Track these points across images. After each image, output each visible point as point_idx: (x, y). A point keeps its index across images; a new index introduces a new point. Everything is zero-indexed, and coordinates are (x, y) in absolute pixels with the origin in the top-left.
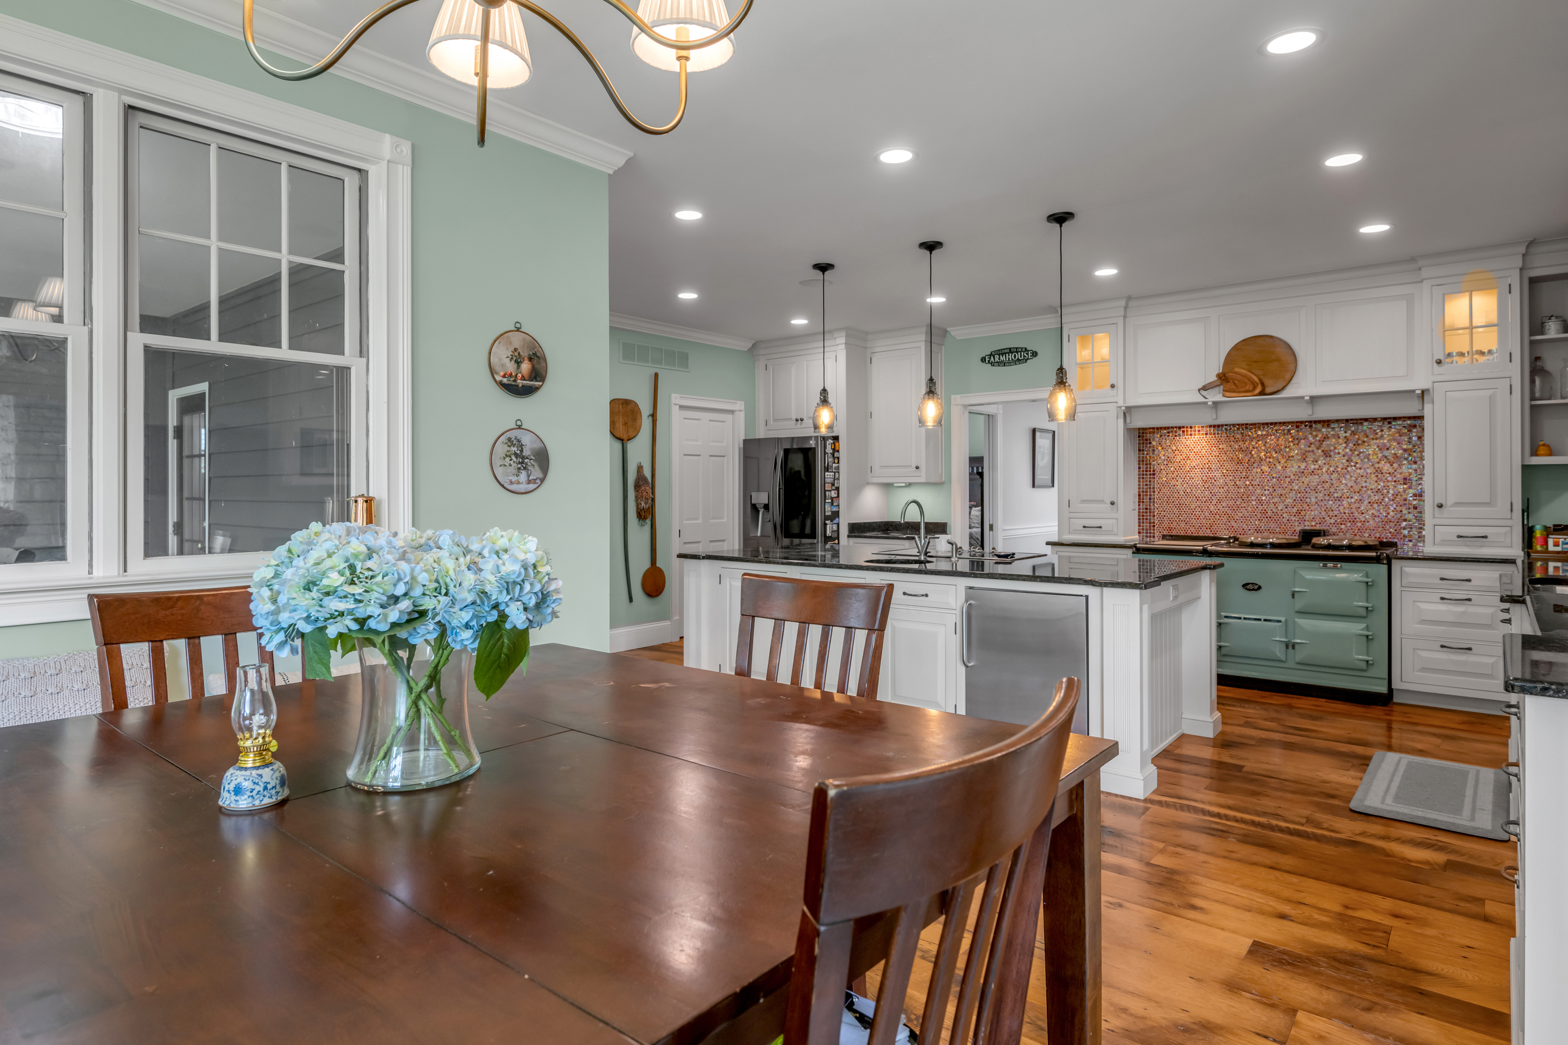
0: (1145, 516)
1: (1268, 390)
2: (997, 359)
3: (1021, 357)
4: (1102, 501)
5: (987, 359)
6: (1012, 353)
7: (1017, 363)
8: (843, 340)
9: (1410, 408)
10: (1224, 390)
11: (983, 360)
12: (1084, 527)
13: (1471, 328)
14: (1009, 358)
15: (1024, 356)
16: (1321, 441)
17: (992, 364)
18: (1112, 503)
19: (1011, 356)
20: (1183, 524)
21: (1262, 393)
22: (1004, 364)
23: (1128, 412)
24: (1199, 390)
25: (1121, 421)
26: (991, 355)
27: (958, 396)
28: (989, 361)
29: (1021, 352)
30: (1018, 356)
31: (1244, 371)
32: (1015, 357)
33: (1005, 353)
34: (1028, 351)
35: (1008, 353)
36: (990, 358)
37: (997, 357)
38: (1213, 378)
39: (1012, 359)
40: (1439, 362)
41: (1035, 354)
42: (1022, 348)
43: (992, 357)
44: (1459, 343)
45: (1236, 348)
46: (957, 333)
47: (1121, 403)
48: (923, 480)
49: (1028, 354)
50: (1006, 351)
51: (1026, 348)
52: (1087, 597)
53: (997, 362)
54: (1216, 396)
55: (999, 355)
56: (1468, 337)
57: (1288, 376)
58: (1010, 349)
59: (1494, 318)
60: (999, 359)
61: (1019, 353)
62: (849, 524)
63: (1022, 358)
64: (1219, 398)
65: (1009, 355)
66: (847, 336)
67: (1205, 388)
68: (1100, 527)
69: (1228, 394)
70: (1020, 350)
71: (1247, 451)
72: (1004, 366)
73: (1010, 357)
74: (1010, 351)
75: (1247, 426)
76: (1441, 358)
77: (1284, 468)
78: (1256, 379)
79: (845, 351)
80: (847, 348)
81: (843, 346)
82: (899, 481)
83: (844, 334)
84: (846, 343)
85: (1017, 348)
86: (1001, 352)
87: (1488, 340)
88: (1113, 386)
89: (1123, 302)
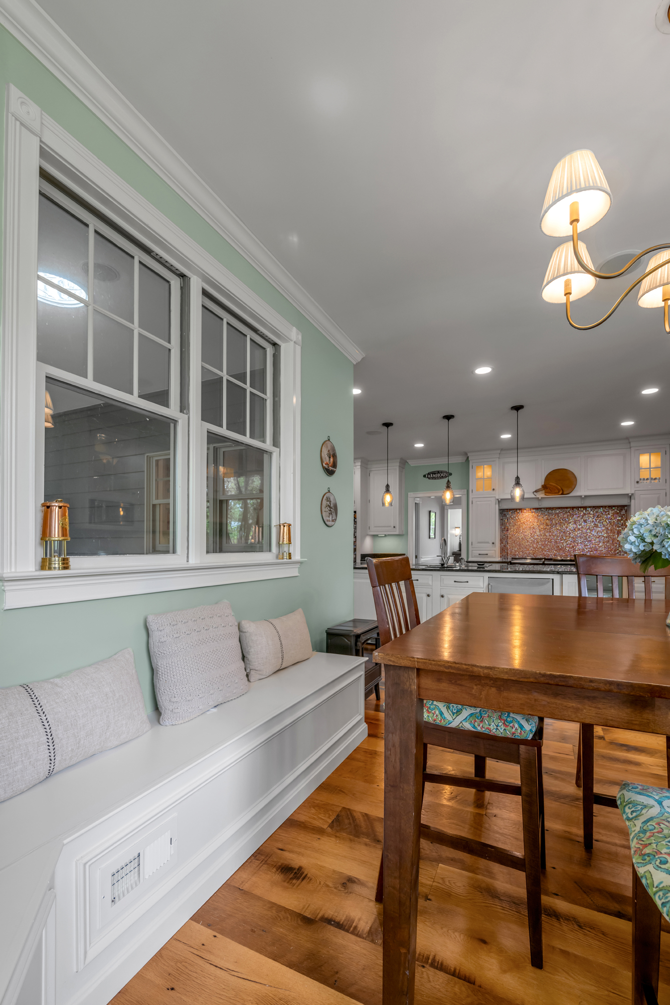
0: (503, 550)
1: (565, 493)
2: (431, 476)
3: (444, 475)
4: (488, 543)
5: (427, 476)
6: (440, 473)
7: (442, 478)
8: (359, 464)
9: (624, 502)
10: (545, 492)
11: (424, 476)
12: (479, 554)
13: (650, 468)
16: (583, 516)
17: (429, 478)
18: (493, 543)
19: (439, 475)
20: (521, 553)
21: (562, 494)
22: (435, 478)
23: (499, 501)
24: (533, 492)
25: (497, 506)
27: (412, 493)
29: (443, 473)
30: (442, 475)
31: (554, 484)
34: (447, 473)
37: (431, 475)
38: (539, 487)
40: (638, 482)
41: (451, 474)
42: (444, 471)
43: (429, 475)
44: (644, 474)
45: (550, 474)
46: (412, 463)
47: (497, 498)
48: (397, 533)
50: (436, 472)
51: (446, 471)
52: (553, 579)
54: (541, 495)
56: (649, 472)
57: (573, 487)
58: (438, 471)
59: (659, 464)
60: (433, 476)
62: (361, 555)
64: (543, 496)
65: (437, 475)
66: (361, 462)
67: (536, 491)
68: (487, 554)
69: (547, 494)
71: (551, 520)
74: (438, 472)
75: (550, 508)
76: (638, 480)
77: (567, 527)
78: (559, 488)
79: (360, 469)
80: (361, 468)
81: (359, 467)
82: (381, 534)
83: (360, 461)
84: (361, 466)
85: (442, 471)
86: (434, 473)
87: (656, 474)
88: (494, 490)
89: (499, 451)
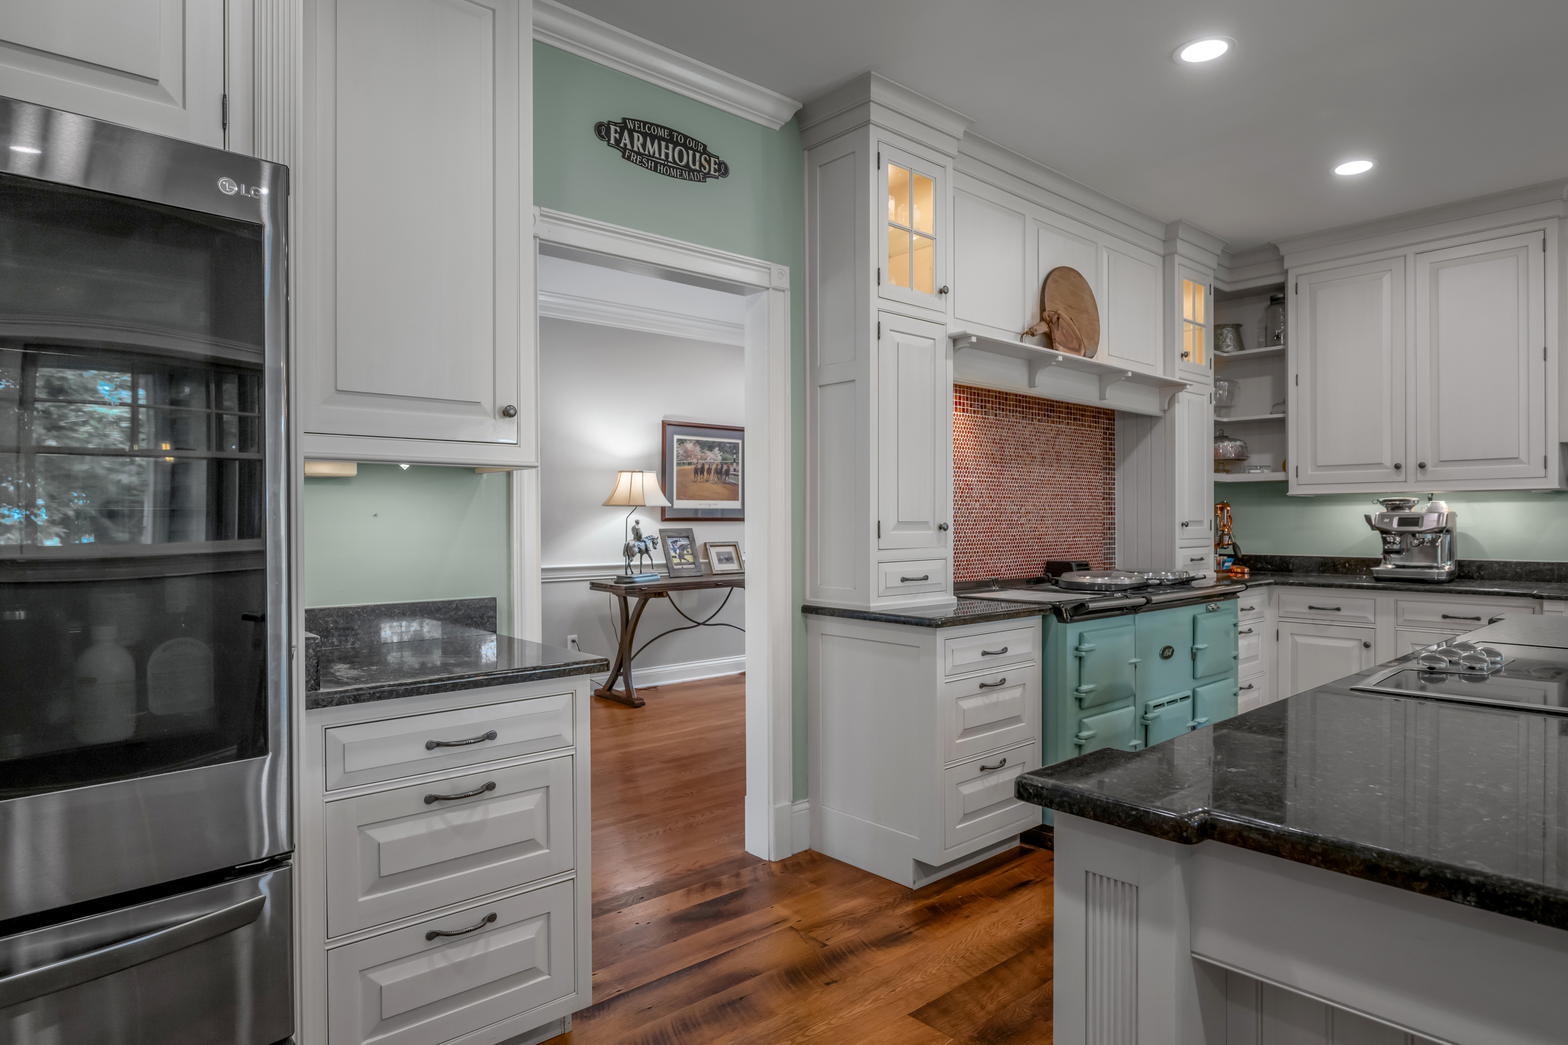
1: (1087, 353)
2: (638, 144)
3: (694, 164)
4: (924, 524)
5: (613, 134)
6: (676, 144)
7: (686, 175)
10: (1056, 342)
11: (602, 130)
12: (904, 580)
13: (1193, 323)
14: (667, 155)
15: (701, 165)
17: (627, 154)
18: (939, 527)
19: (673, 153)
22: (655, 165)
23: (953, 347)
24: (1023, 334)
25: (949, 363)
26: (623, 125)
28: (618, 142)
29: (691, 149)
30: (688, 157)
31: (1067, 318)
32: (681, 159)
33: (661, 139)
34: (710, 155)
35: (667, 141)
36: (621, 135)
37: (636, 138)
38: (1033, 316)
39: (675, 162)
40: (1182, 357)
41: (723, 170)
42: (697, 142)
43: (626, 134)
45: (1053, 278)
47: (950, 329)
48: (530, 457)
49: (709, 162)
50: (661, 133)
51: (705, 146)
53: (638, 153)
55: (645, 135)
57: (1097, 338)
58: (669, 131)
60: (644, 145)
61: (691, 152)
63: (697, 167)
65: (667, 148)
67: (1030, 333)
68: (926, 577)
69: (1060, 348)
70: (692, 144)
72: (656, 170)
73: (670, 152)
74: (672, 137)
76: (1183, 352)
78: (1078, 333)
85: (686, 137)
86: (649, 131)
88: (943, 291)
89: (958, 129)
